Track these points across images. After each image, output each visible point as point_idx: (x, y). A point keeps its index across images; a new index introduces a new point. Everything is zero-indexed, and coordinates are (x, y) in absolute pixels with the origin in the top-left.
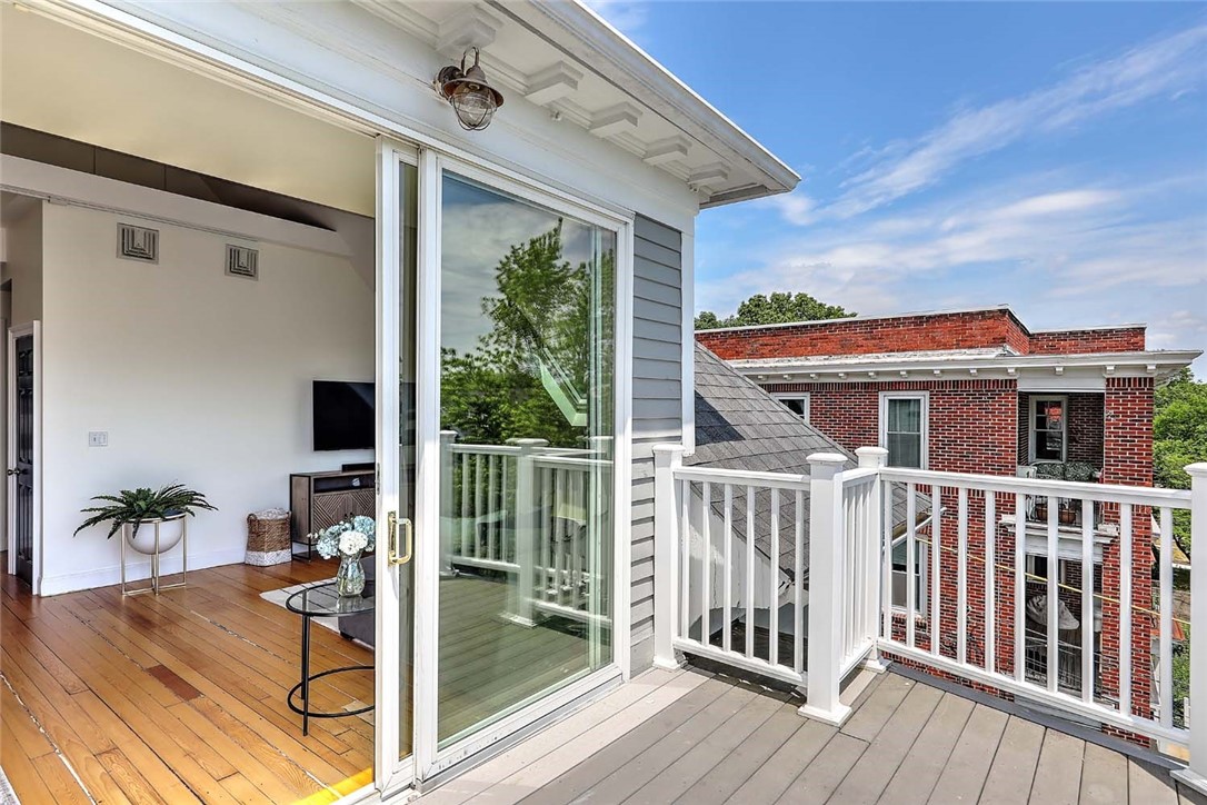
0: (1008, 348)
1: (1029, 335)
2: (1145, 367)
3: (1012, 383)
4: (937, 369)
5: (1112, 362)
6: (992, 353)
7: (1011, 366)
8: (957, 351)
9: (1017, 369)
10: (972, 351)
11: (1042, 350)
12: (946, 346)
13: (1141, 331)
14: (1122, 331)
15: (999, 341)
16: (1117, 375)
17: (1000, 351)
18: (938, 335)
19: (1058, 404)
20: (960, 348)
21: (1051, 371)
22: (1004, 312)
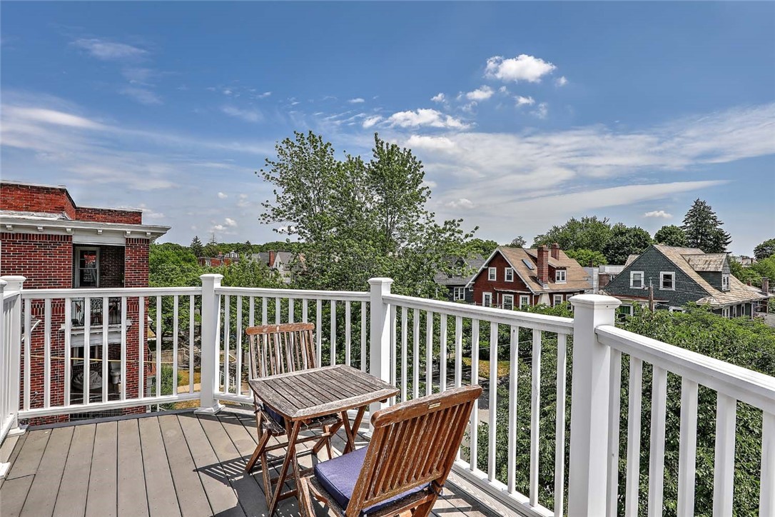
0: (66, 214)
1: (76, 208)
2: (146, 233)
3: (68, 238)
4: (9, 225)
5: (128, 229)
6: (55, 217)
7: (69, 227)
8: (27, 212)
9: (72, 229)
10: (39, 214)
11: (83, 219)
12: (17, 208)
13: (139, 214)
14: (130, 212)
15: (60, 209)
16: (131, 237)
17: (60, 216)
18: (10, 199)
19: (93, 253)
20: (29, 211)
21: (96, 232)
22: (63, 191)
